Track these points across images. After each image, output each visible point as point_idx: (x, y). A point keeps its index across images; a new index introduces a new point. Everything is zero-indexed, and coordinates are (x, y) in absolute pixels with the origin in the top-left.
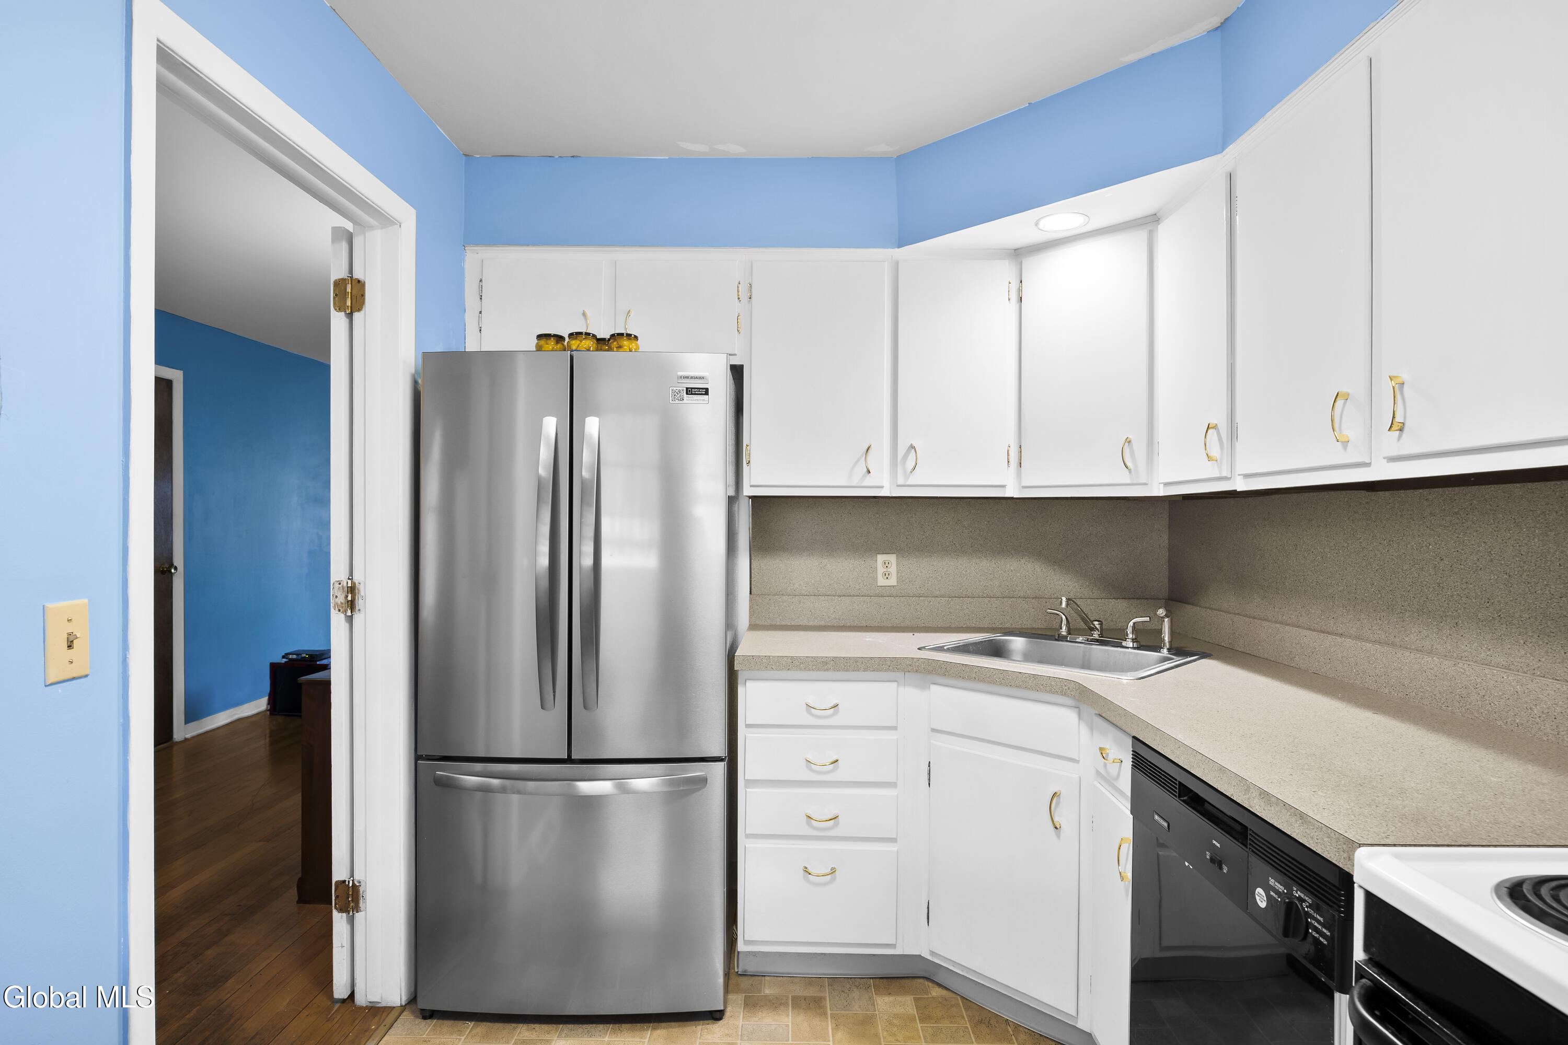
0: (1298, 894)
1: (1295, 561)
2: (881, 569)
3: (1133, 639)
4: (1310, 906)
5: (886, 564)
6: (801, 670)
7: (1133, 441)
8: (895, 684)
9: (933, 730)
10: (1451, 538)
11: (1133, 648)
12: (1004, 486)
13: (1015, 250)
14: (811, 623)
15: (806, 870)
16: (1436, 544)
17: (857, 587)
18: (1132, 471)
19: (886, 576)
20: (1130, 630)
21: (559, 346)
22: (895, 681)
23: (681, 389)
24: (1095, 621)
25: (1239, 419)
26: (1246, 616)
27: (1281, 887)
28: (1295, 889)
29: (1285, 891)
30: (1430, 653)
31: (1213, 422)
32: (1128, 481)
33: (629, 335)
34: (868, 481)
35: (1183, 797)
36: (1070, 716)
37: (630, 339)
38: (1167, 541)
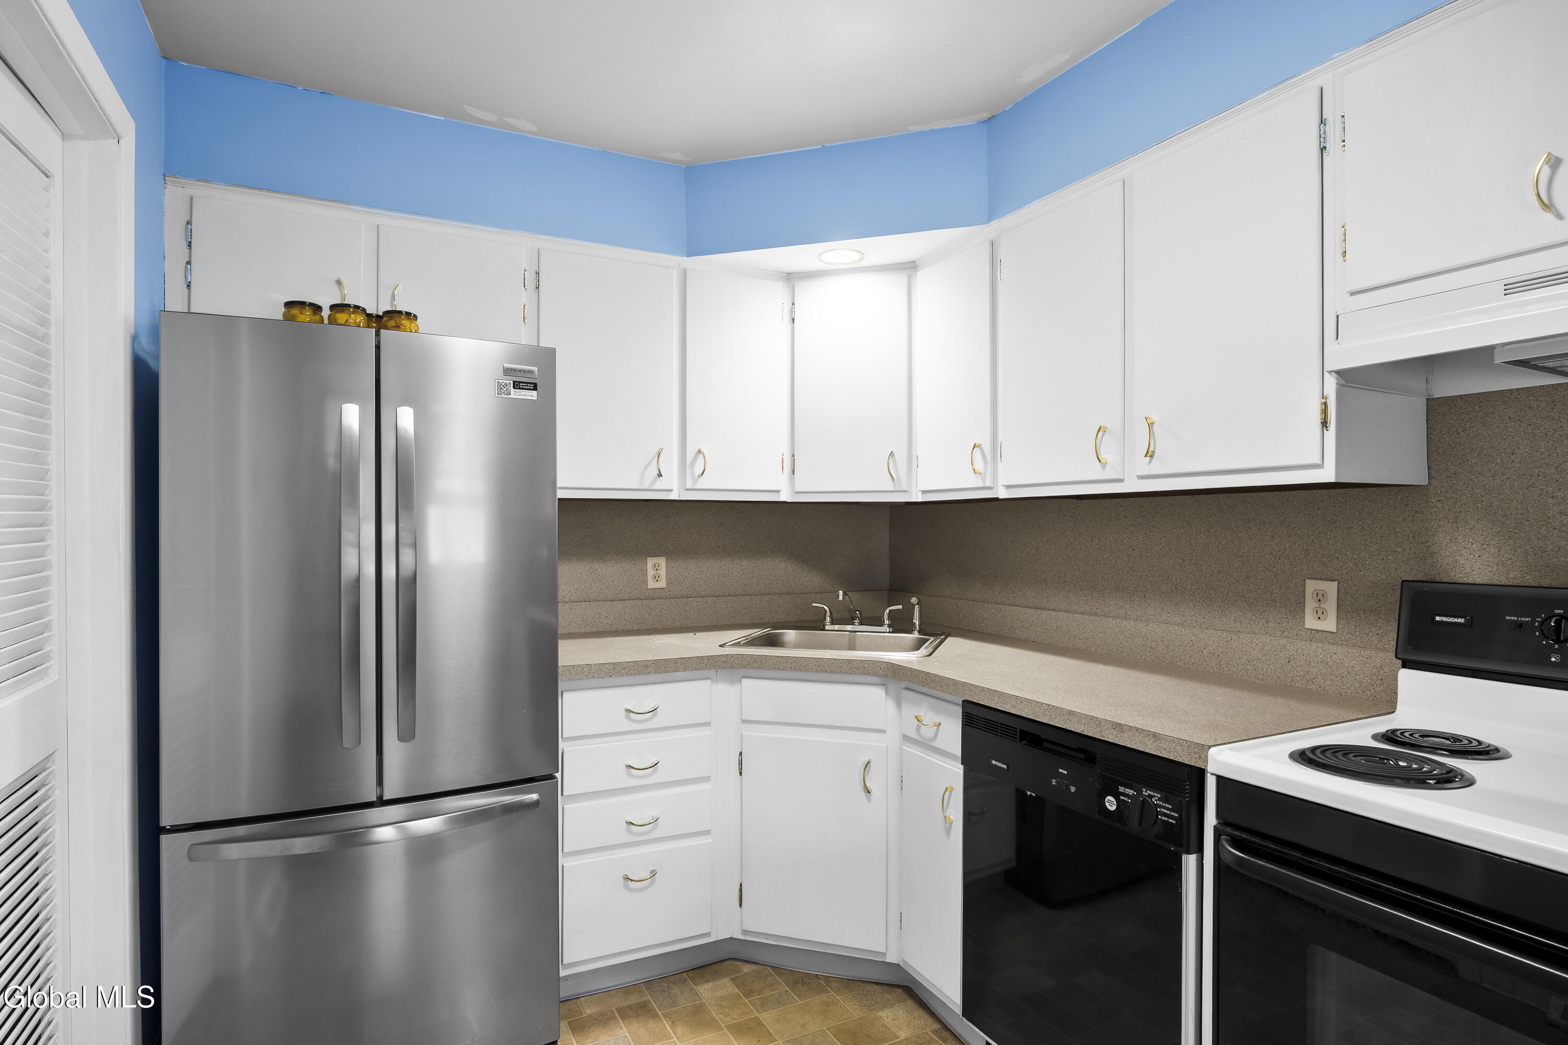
0: (1146, 792)
1: (1012, 554)
2: (651, 572)
3: (888, 625)
4: (1159, 799)
5: (656, 567)
6: (622, 675)
7: (895, 454)
8: (709, 682)
9: (744, 721)
10: (1140, 534)
11: (889, 632)
12: (778, 491)
13: (788, 274)
14: (583, 630)
15: (627, 878)
16: (1129, 538)
17: (628, 591)
18: (895, 480)
19: (656, 578)
20: (886, 616)
21: (317, 318)
22: (708, 678)
23: (507, 382)
24: (857, 611)
25: (1001, 438)
26: (968, 600)
27: (1131, 791)
28: (1144, 790)
29: (1135, 793)
30: (1125, 618)
31: (978, 442)
32: (892, 489)
33: (408, 314)
34: (660, 484)
35: (1022, 742)
36: (877, 693)
37: (410, 319)
38: (888, 540)
